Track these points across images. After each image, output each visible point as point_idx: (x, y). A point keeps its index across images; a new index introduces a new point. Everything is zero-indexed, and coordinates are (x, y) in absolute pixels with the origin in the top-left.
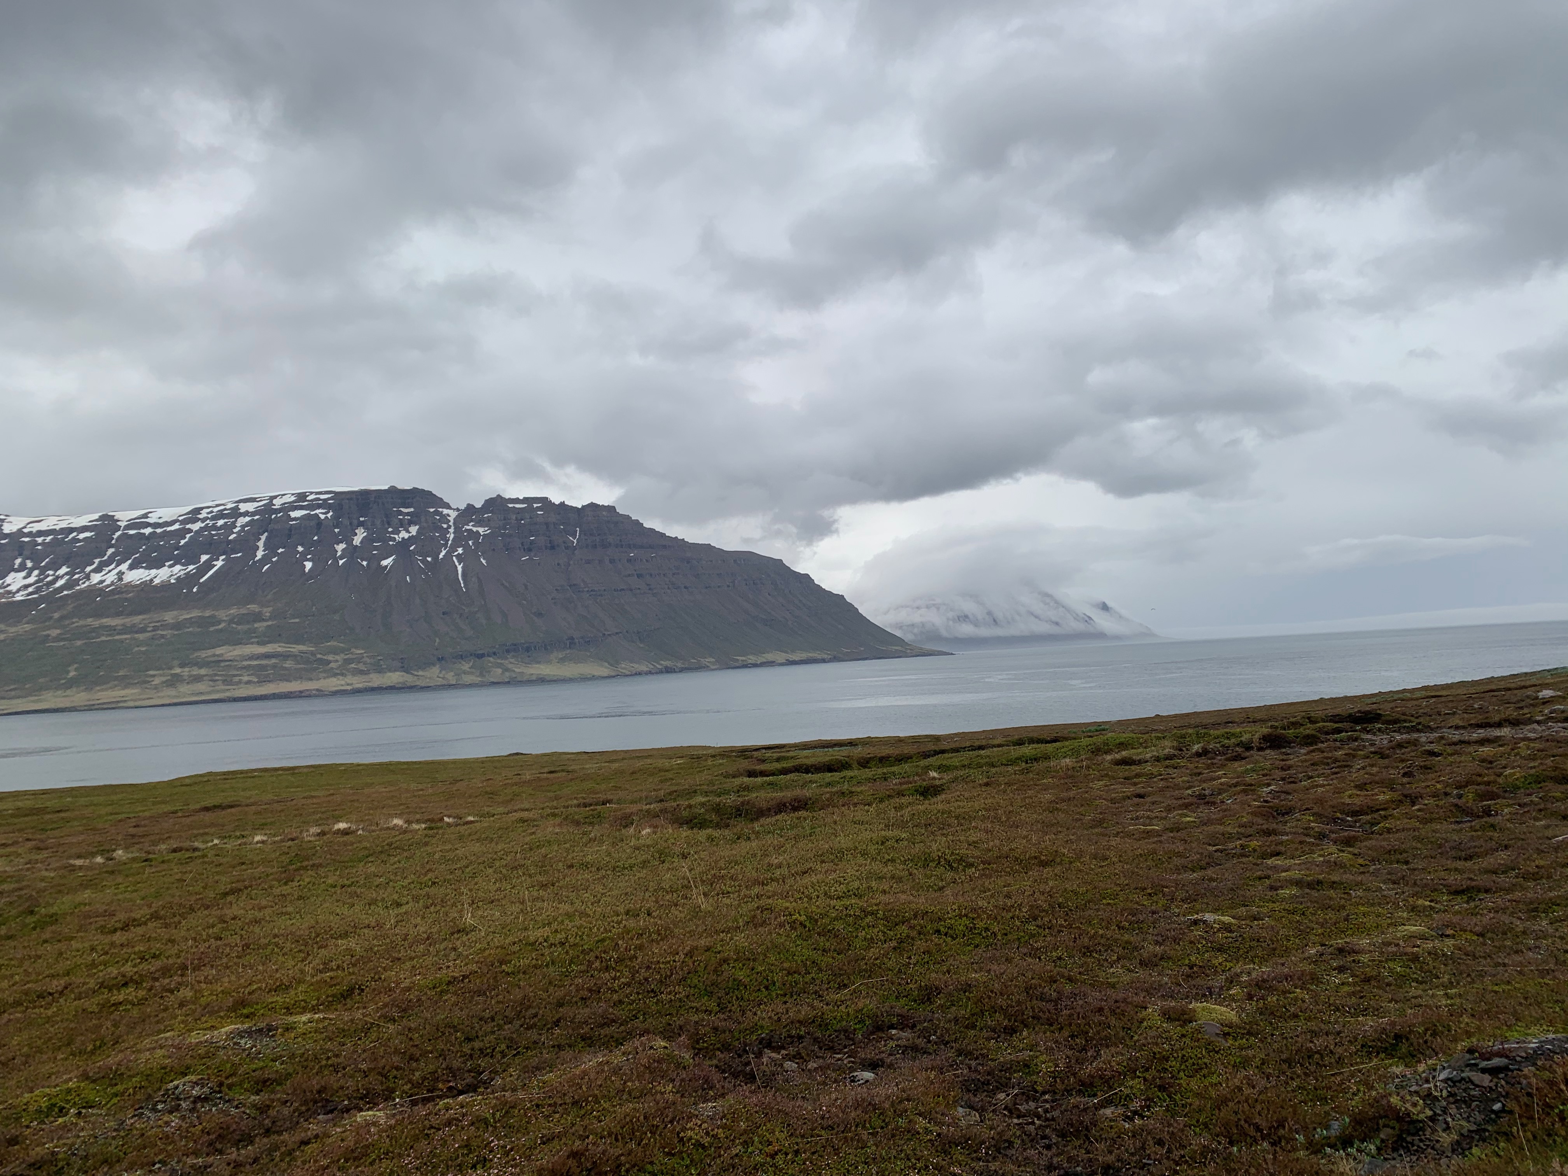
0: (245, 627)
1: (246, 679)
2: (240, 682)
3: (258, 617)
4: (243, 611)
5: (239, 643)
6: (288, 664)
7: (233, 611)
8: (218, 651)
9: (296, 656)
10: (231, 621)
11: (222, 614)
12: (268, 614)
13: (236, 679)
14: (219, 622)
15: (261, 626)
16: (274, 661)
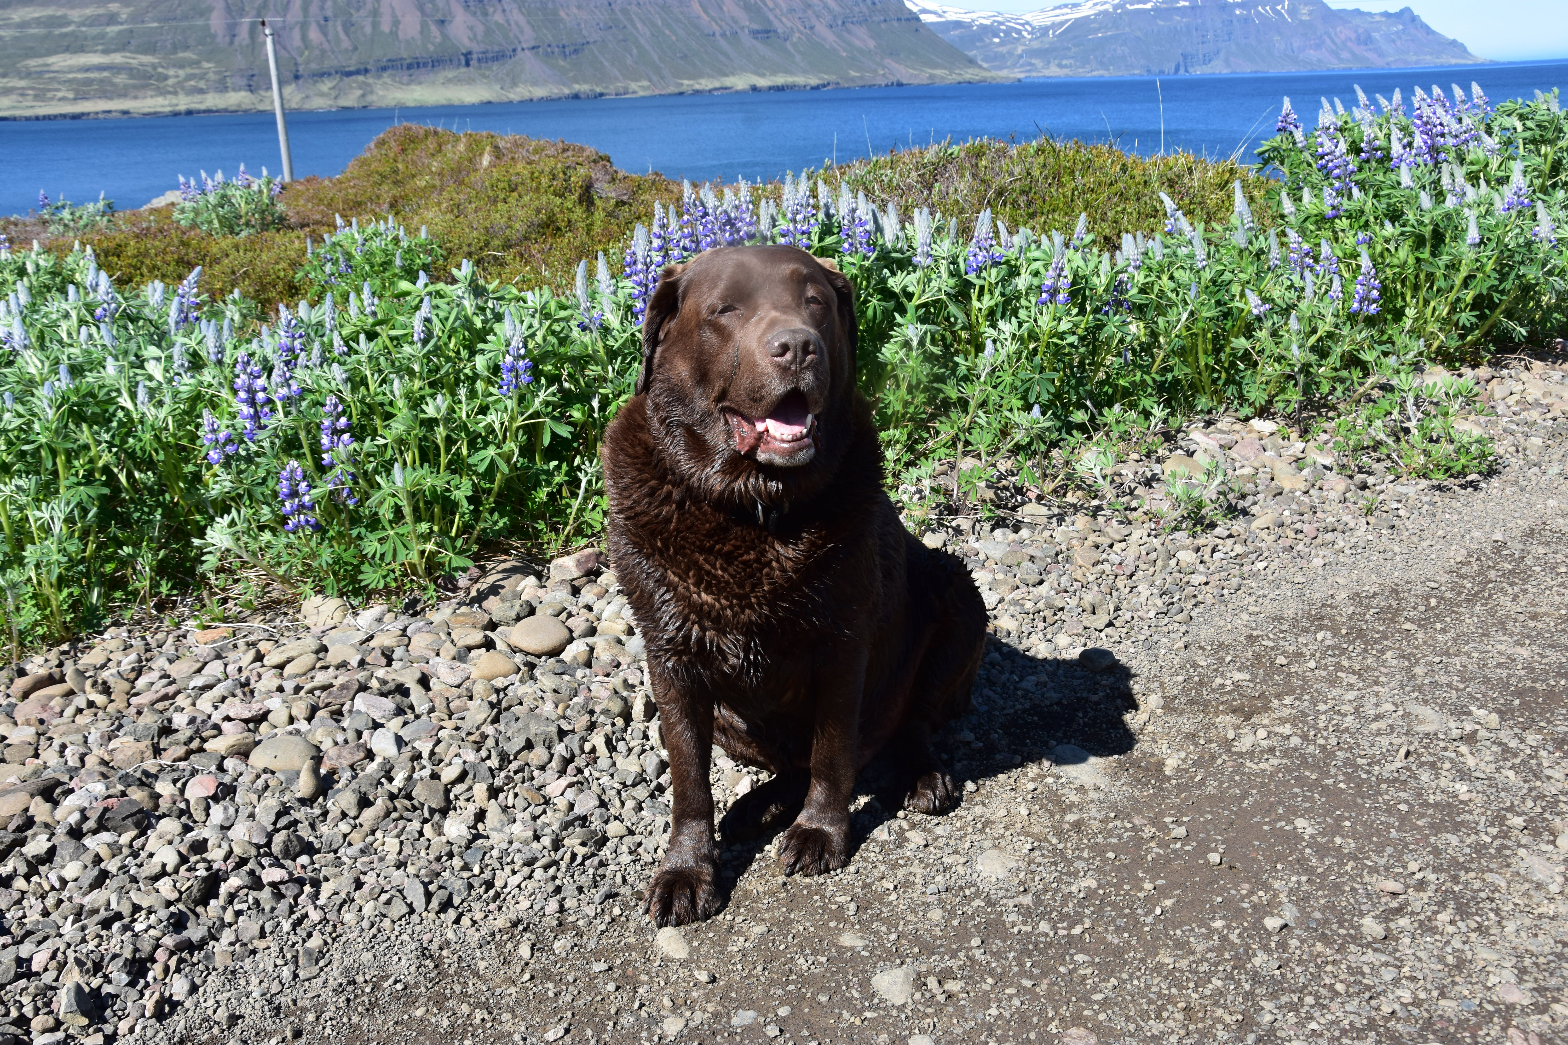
0: (95, 31)
1: (60, 94)
2: (52, 99)
3: (112, 19)
4: (101, 11)
5: (82, 50)
6: (121, 79)
7: (88, 12)
8: (51, 60)
9: (131, 69)
10: (83, 24)
11: (75, 14)
12: (124, 16)
13: (50, 95)
14: (69, 23)
15: (113, 30)
16: (105, 74)
